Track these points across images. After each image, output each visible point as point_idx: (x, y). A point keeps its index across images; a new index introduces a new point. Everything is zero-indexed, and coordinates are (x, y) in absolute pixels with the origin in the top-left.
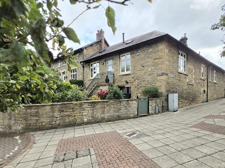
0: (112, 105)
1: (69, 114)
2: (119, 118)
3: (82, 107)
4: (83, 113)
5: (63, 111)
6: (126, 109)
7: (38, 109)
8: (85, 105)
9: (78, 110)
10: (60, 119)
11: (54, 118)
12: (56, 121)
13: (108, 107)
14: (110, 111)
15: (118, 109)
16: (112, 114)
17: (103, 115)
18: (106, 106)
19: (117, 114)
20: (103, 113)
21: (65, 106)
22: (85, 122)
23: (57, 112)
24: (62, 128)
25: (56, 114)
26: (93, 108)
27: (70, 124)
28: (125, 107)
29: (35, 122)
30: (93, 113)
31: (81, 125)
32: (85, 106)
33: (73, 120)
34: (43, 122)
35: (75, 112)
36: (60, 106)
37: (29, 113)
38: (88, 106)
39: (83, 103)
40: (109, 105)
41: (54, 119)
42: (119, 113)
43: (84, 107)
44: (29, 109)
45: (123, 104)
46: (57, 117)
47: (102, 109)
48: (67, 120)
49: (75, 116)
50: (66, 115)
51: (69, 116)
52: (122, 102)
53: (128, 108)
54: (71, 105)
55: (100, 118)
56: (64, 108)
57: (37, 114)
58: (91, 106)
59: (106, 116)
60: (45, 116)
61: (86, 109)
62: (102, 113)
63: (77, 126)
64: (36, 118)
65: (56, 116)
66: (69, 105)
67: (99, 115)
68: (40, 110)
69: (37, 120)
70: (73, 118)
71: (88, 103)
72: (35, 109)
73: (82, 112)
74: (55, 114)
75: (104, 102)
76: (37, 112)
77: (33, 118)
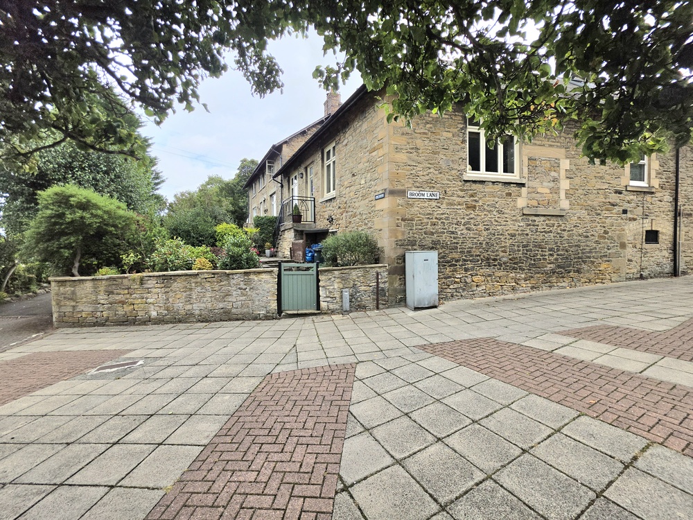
0: (208, 284)
1: (123, 299)
2: (227, 316)
3: (145, 286)
4: (147, 298)
5: (112, 293)
6: (243, 295)
7: (74, 286)
8: (149, 282)
9: (138, 292)
10: (109, 309)
11: (99, 305)
12: (102, 312)
13: (199, 289)
14: (204, 297)
15: (222, 294)
16: (209, 305)
17: (189, 306)
18: (193, 285)
19: (221, 305)
20: (189, 301)
21: (115, 282)
22: (153, 319)
23: (102, 293)
24: (114, 325)
25: (102, 298)
26: (167, 290)
27: (125, 319)
28: (240, 288)
29: (71, 310)
30: (168, 299)
31: (145, 325)
32: (151, 283)
33: (131, 312)
34: (83, 311)
35: (133, 296)
36: (107, 283)
37: (63, 294)
38: (157, 283)
39: (146, 278)
40: (201, 284)
41: (98, 308)
42: (226, 303)
43: (149, 286)
44: (62, 285)
45: (234, 282)
46: (103, 304)
47: (185, 292)
48: (121, 311)
49: (133, 304)
50: (117, 300)
51: (123, 303)
52: (231, 276)
53: (249, 293)
54: (125, 282)
55: (182, 312)
56: (114, 287)
57: (73, 297)
58: (163, 285)
59: (196, 308)
60: (84, 300)
61: (152, 290)
62: (186, 302)
63: (139, 325)
64: (73, 304)
65: (102, 302)
66: (120, 280)
67: (180, 305)
68: (77, 289)
69: (74, 306)
70: (130, 308)
71: (155, 278)
72: (70, 286)
73: (145, 295)
74: (100, 297)
75: (187, 275)
76: (73, 293)
77: (68, 303)
